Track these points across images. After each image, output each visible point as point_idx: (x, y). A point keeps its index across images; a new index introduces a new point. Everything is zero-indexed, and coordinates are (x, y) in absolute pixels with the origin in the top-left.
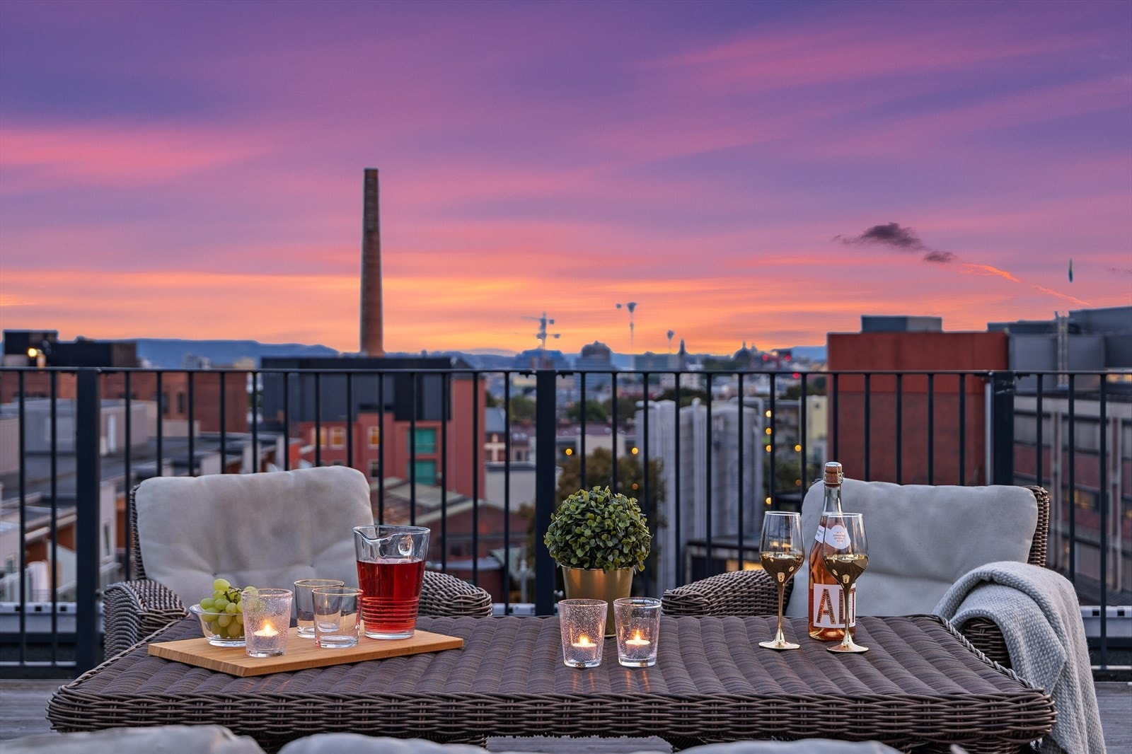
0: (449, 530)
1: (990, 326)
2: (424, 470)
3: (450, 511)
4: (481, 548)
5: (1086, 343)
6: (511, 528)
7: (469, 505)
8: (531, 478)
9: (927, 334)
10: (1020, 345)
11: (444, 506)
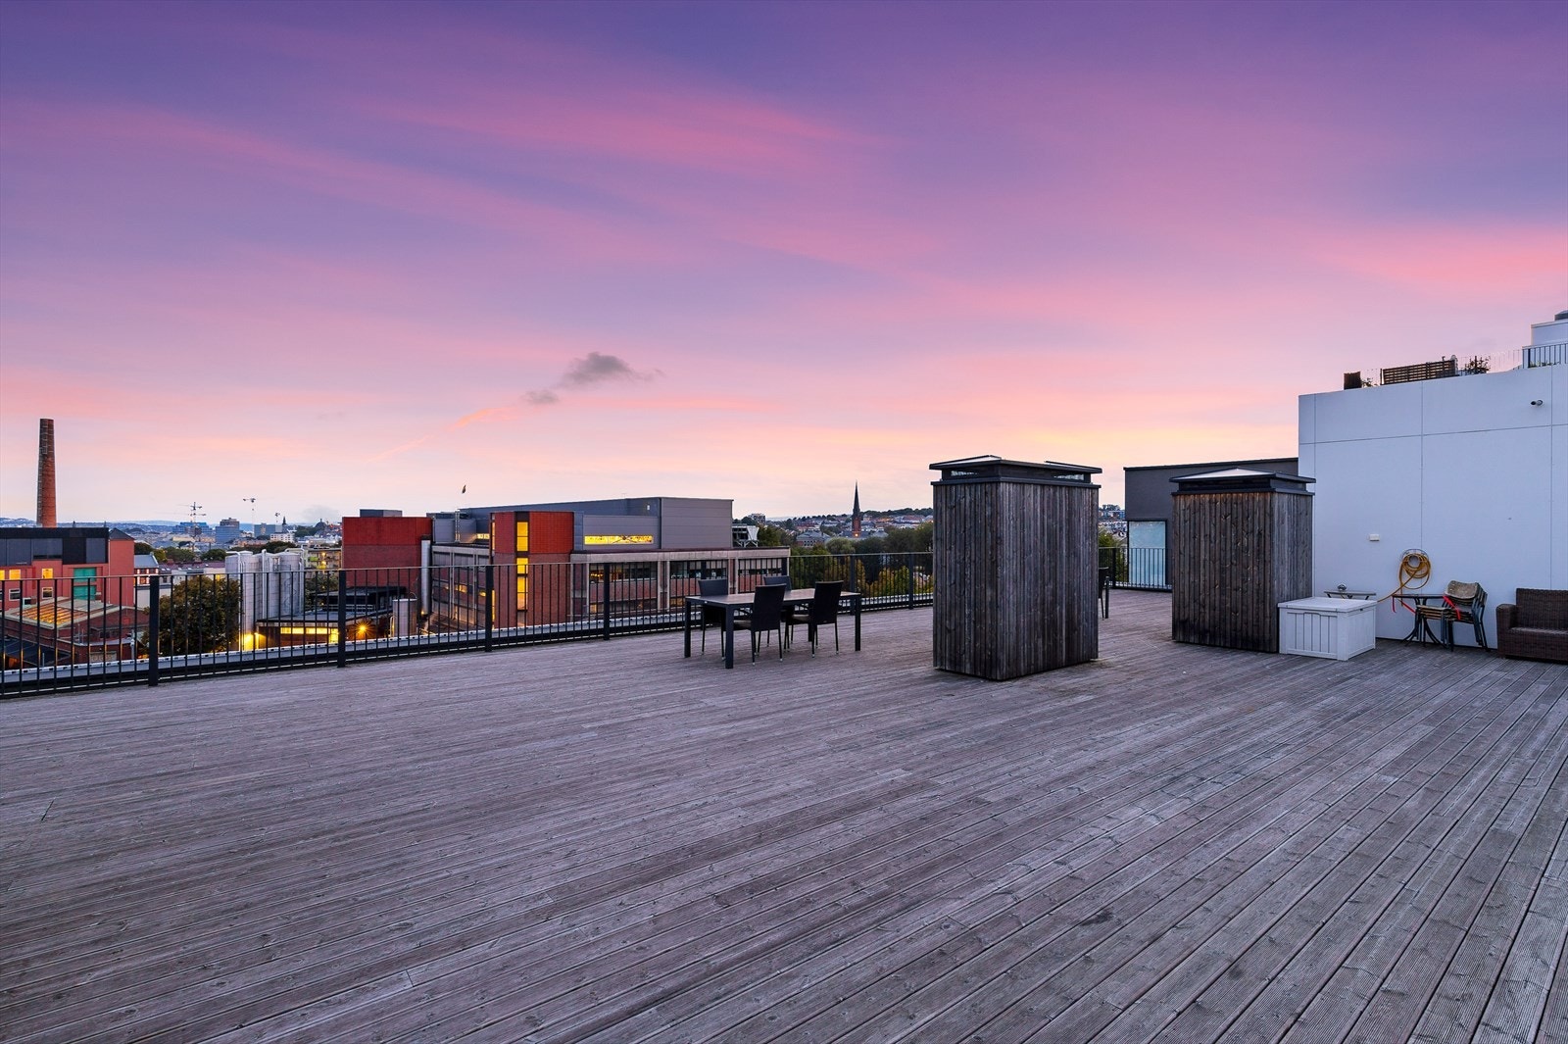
0: (107, 622)
1: (427, 514)
2: (78, 591)
3: (107, 612)
4: (123, 632)
5: (469, 522)
6: (139, 621)
7: (118, 609)
8: (147, 593)
9: (394, 519)
10: (438, 524)
11: (105, 609)
